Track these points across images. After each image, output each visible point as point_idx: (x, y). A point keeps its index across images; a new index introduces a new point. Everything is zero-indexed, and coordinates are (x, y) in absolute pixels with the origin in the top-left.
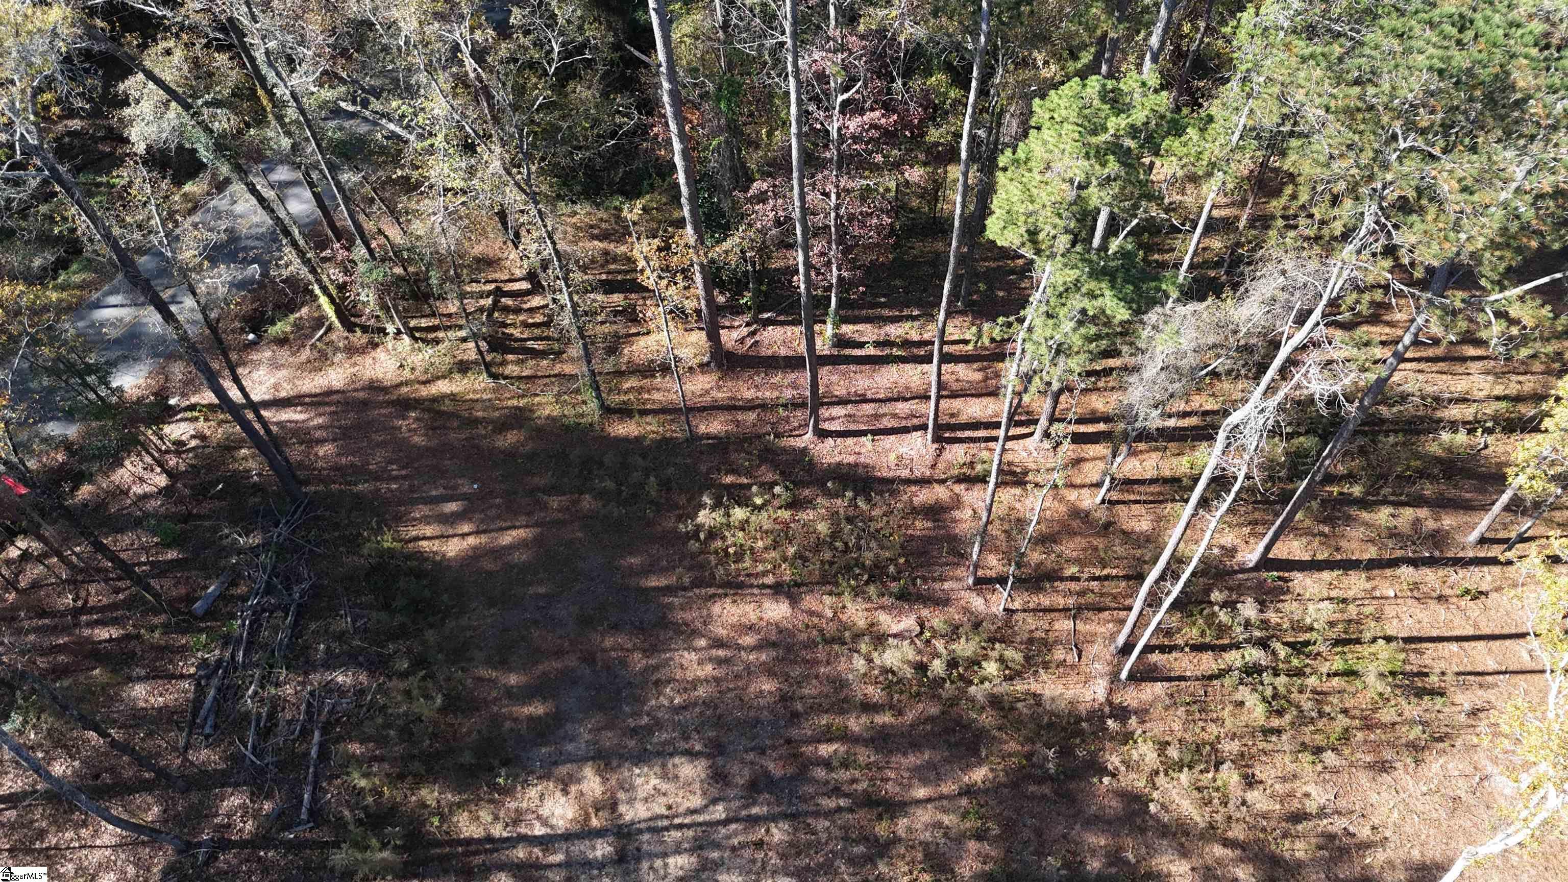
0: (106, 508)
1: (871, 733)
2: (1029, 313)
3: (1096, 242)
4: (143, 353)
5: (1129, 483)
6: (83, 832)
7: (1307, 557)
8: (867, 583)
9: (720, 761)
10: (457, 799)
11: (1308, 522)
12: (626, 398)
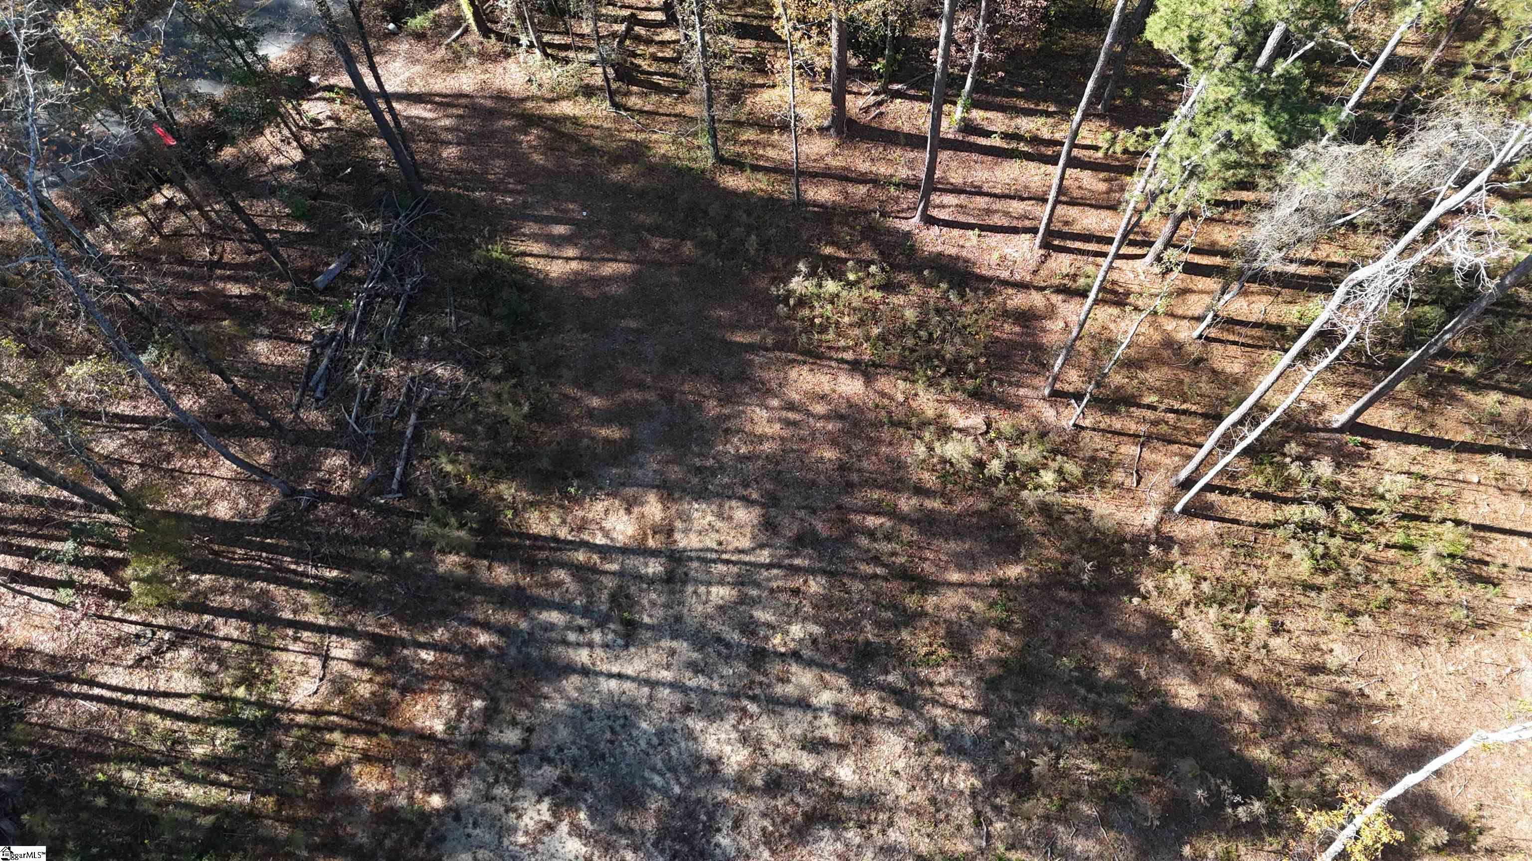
0: (245, 173)
1: (919, 515)
2: (1171, 127)
3: (1262, 61)
4: (287, 25)
5: (1231, 323)
6: (204, 462)
7: (1397, 428)
8: (943, 376)
9: (773, 512)
10: (531, 498)
11: (1408, 394)
12: (741, 150)
